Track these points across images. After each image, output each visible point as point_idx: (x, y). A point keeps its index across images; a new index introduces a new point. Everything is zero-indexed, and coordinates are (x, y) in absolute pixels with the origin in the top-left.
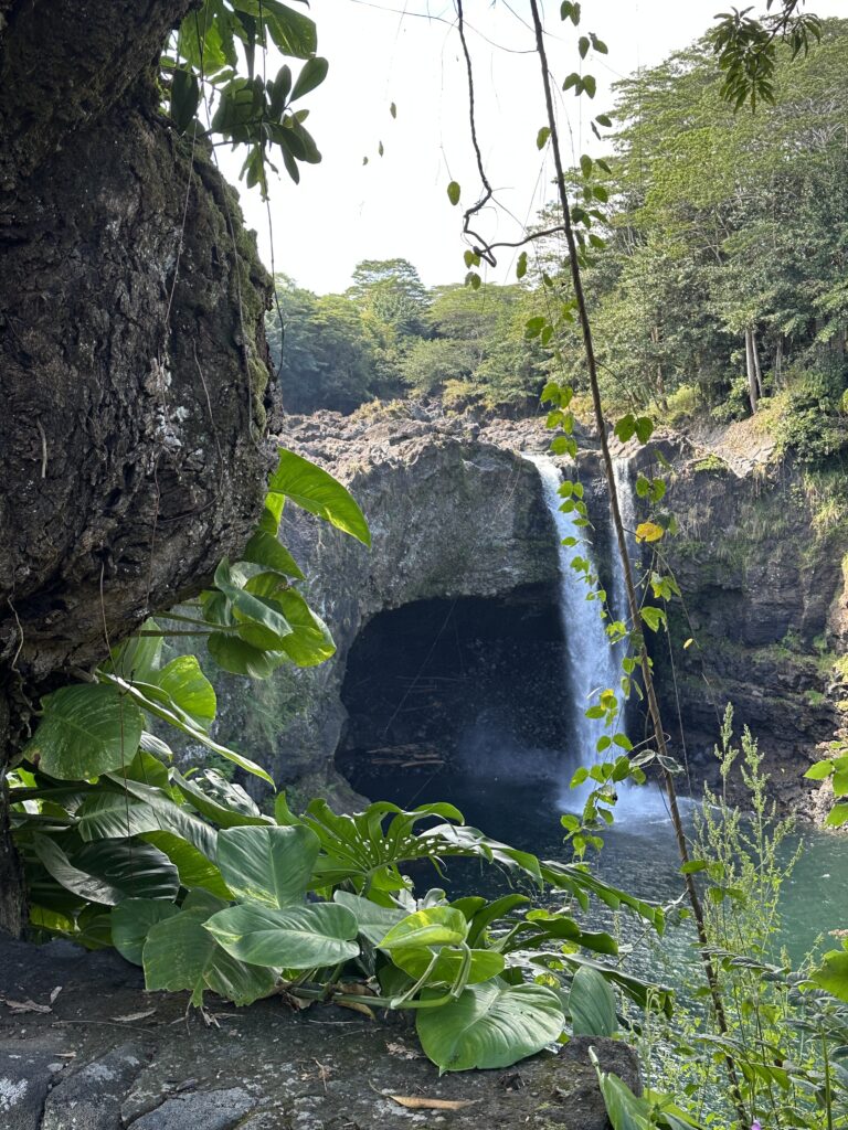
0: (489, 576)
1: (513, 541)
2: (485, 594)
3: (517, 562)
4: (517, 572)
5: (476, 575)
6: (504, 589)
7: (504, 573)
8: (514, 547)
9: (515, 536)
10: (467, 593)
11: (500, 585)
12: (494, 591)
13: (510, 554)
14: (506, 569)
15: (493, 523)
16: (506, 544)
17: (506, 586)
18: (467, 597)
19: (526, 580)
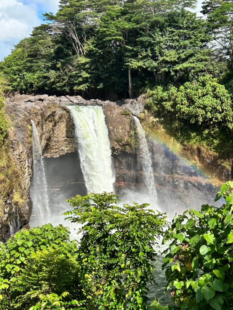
0: (57, 150)
1: (66, 138)
2: (55, 157)
3: (67, 145)
4: (66, 149)
5: (53, 151)
7: (62, 150)
8: (66, 140)
9: (66, 136)
10: (48, 157)
11: (60, 154)
12: (58, 156)
13: (64, 143)
14: (63, 148)
15: (59, 132)
16: (63, 139)
17: (62, 154)
18: (49, 158)
19: (69, 152)
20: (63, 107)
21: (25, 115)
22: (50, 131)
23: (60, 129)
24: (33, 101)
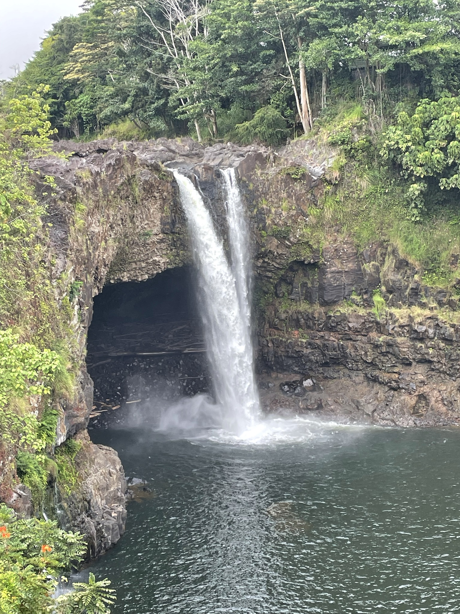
0: (143, 265)
1: (161, 236)
2: (140, 279)
3: (164, 252)
4: (163, 260)
6: (152, 275)
7: (155, 263)
8: (162, 241)
9: (163, 232)
10: (126, 279)
11: (150, 272)
12: (146, 277)
13: (158, 246)
14: (157, 259)
15: (146, 222)
16: (155, 239)
17: (155, 272)
18: (125, 283)
19: (169, 267)
20: (152, 165)
21: (65, 188)
22: (125, 221)
23: (147, 215)
24: (84, 154)
